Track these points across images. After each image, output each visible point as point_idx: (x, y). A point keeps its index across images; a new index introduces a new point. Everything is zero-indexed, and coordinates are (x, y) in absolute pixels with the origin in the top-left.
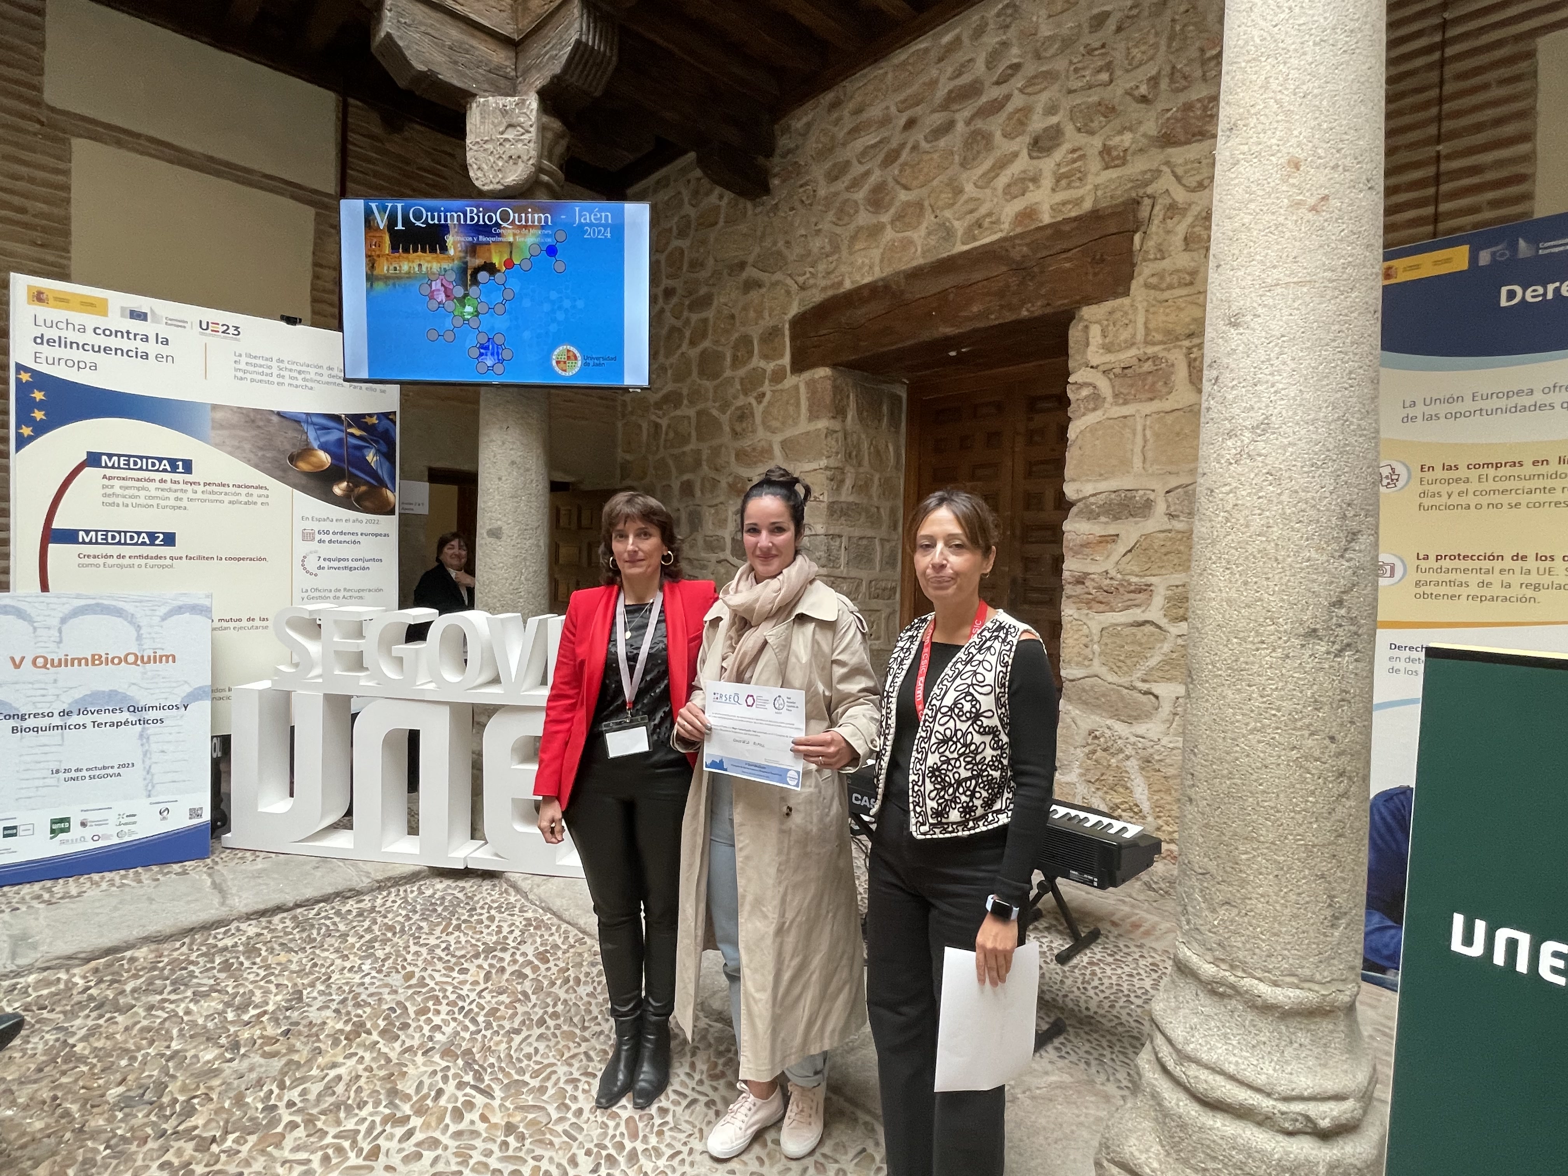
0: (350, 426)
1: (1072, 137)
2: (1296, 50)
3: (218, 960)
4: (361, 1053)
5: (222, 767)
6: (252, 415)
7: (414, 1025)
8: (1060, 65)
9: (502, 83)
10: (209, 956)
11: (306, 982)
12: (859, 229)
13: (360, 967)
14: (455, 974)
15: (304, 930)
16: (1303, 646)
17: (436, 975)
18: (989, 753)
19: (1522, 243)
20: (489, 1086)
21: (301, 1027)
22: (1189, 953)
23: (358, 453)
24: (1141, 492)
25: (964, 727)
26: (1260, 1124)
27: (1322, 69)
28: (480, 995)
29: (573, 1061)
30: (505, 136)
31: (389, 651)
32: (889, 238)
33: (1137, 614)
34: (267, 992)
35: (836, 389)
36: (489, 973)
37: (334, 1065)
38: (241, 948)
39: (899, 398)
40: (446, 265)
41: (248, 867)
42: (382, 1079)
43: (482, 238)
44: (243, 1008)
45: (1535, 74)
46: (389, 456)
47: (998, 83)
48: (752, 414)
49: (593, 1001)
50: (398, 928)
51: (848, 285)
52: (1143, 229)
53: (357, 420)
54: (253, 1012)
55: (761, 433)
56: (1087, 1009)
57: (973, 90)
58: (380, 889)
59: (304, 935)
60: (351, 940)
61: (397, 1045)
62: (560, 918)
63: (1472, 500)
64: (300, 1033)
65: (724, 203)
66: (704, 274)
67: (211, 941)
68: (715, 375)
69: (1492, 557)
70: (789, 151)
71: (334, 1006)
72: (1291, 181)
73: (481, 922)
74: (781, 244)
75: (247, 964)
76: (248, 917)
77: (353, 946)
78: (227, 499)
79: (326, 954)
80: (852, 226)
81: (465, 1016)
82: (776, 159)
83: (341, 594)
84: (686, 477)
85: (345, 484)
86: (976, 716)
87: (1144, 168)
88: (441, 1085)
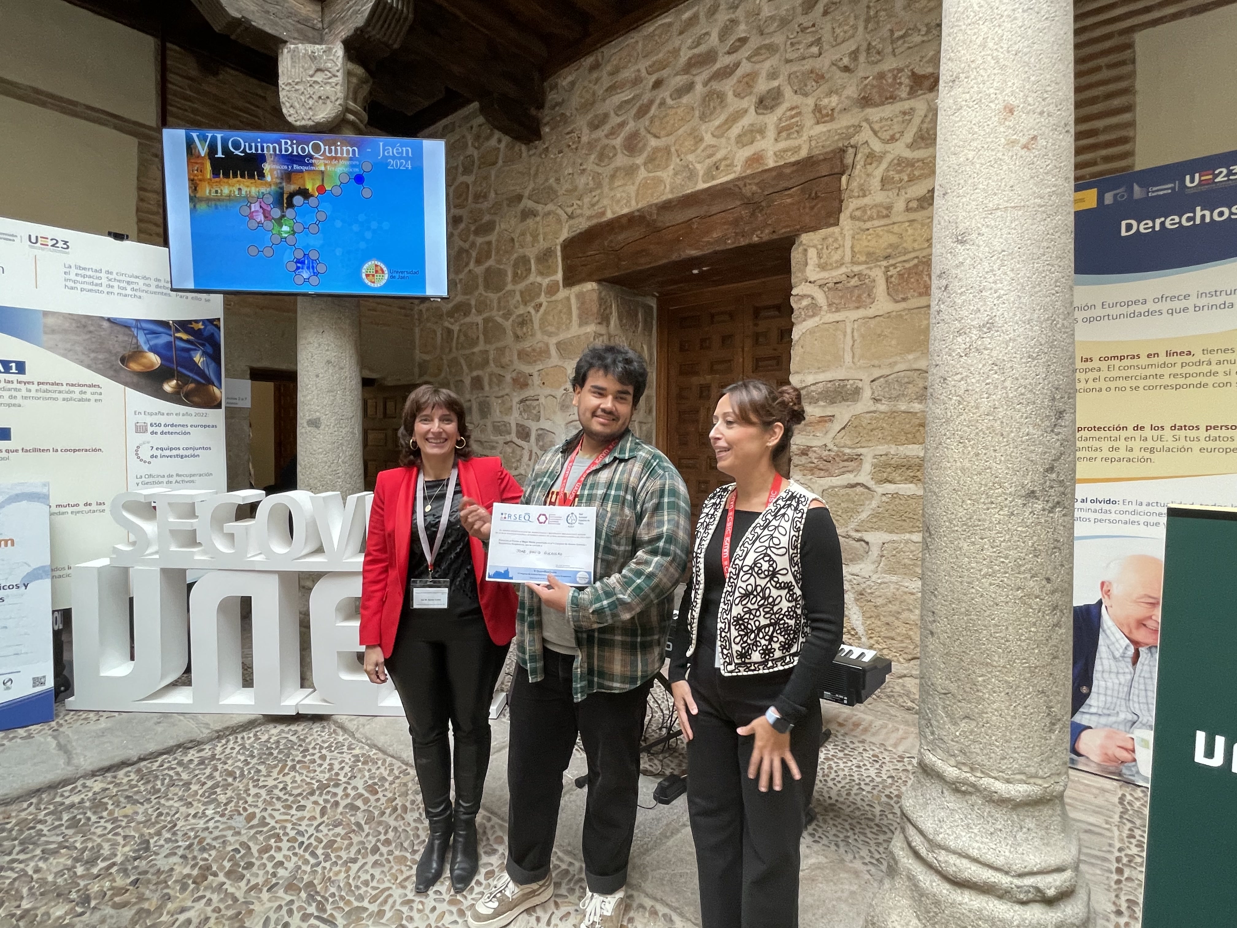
0: (177, 331)
1: (790, 98)
2: (1009, 16)
3: (65, 817)
4: (208, 895)
5: (64, 638)
6: (83, 321)
7: (257, 863)
8: (778, 39)
9: (310, 33)
10: (57, 814)
11: (152, 831)
12: (617, 169)
13: (204, 813)
14: (293, 812)
15: (148, 782)
16: (1024, 505)
17: (276, 814)
18: (785, 605)
19: (1136, 188)
20: (332, 915)
21: (149, 876)
22: (934, 759)
23: (185, 355)
24: (851, 382)
25: (763, 583)
26: (1000, 897)
27: (1030, 32)
28: (317, 829)
29: (406, 884)
30: (314, 79)
31: (221, 529)
32: (641, 177)
33: (850, 478)
34: (115, 845)
35: (602, 301)
36: (324, 808)
37: (183, 910)
38: (88, 804)
39: (651, 308)
40: (263, 190)
41: (93, 727)
42: (230, 918)
43: (296, 167)
44: (92, 862)
45: (1133, 62)
46: (215, 357)
47: (729, 53)
48: (531, 320)
49: (420, 826)
50: (238, 773)
51: (609, 215)
52: (848, 172)
53: (184, 325)
54: (102, 865)
55: (539, 336)
56: (830, 798)
57: (710, 57)
58: (219, 738)
59: (149, 786)
60: (194, 787)
61: (243, 884)
62: (384, 752)
63: (1103, 385)
64: (149, 881)
65: (503, 146)
66: (485, 205)
67: (58, 799)
68: (499, 289)
69: (1118, 428)
70: (557, 104)
71: (180, 852)
72: (1007, 123)
73: (314, 761)
74: (552, 181)
75: (94, 818)
76: (94, 774)
77: (196, 792)
78: (61, 396)
79: (171, 802)
80: (612, 166)
81: (305, 850)
82: (546, 111)
83: (173, 479)
84: (475, 374)
85: (174, 382)
86: (773, 574)
87: (849, 124)
88: (286, 919)
